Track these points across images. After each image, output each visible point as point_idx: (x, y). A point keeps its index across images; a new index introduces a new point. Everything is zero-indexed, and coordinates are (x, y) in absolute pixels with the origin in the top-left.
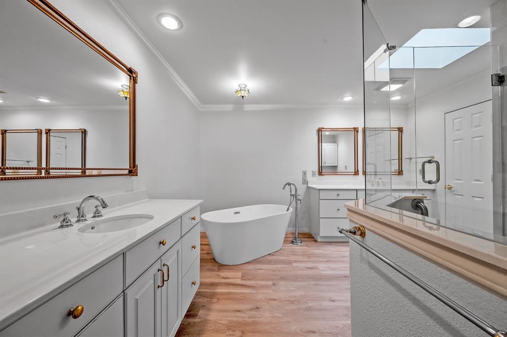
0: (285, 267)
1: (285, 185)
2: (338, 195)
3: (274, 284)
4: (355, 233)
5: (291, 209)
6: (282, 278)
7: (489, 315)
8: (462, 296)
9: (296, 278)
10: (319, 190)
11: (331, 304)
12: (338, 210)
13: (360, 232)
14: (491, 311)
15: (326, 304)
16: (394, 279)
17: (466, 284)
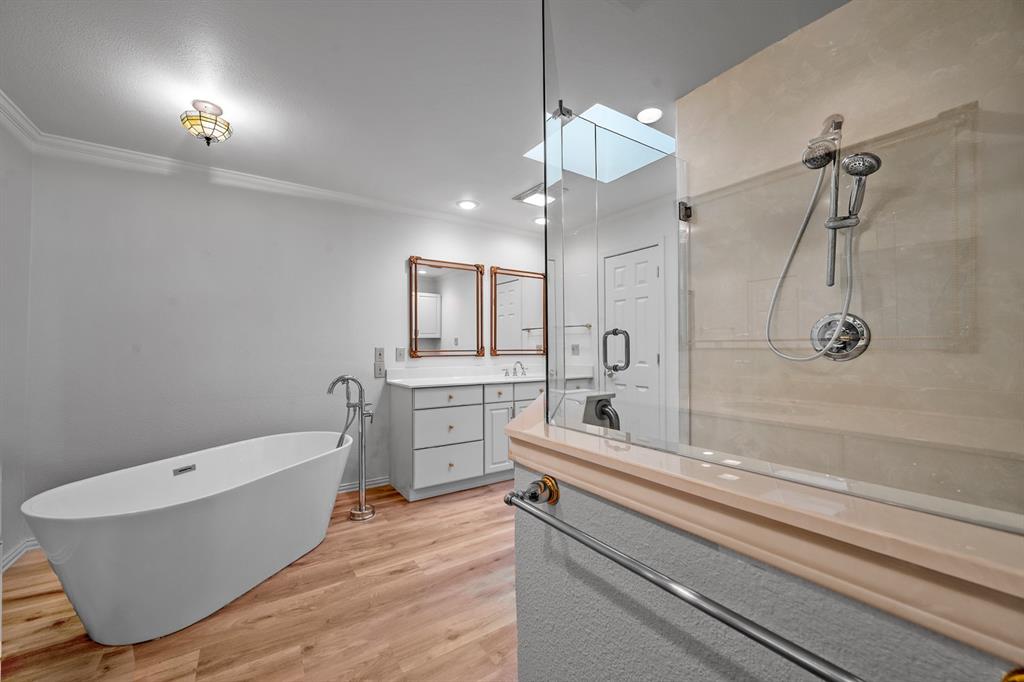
0: (336, 589)
1: (334, 384)
2: (451, 397)
3: (308, 649)
4: (534, 497)
5: (349, 440)
6: (330, 623)
7: (876, 666)
8: (810, 629)
9: (365, 611)
10: (414, 389)
11: (452, 645)
12: (451, 427)
13: (548, 491)
14: (883, 658)
15: (439, 651)
16: (635, 597)
17: (821, 600)
